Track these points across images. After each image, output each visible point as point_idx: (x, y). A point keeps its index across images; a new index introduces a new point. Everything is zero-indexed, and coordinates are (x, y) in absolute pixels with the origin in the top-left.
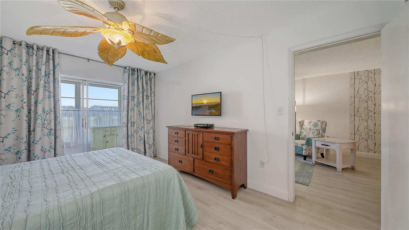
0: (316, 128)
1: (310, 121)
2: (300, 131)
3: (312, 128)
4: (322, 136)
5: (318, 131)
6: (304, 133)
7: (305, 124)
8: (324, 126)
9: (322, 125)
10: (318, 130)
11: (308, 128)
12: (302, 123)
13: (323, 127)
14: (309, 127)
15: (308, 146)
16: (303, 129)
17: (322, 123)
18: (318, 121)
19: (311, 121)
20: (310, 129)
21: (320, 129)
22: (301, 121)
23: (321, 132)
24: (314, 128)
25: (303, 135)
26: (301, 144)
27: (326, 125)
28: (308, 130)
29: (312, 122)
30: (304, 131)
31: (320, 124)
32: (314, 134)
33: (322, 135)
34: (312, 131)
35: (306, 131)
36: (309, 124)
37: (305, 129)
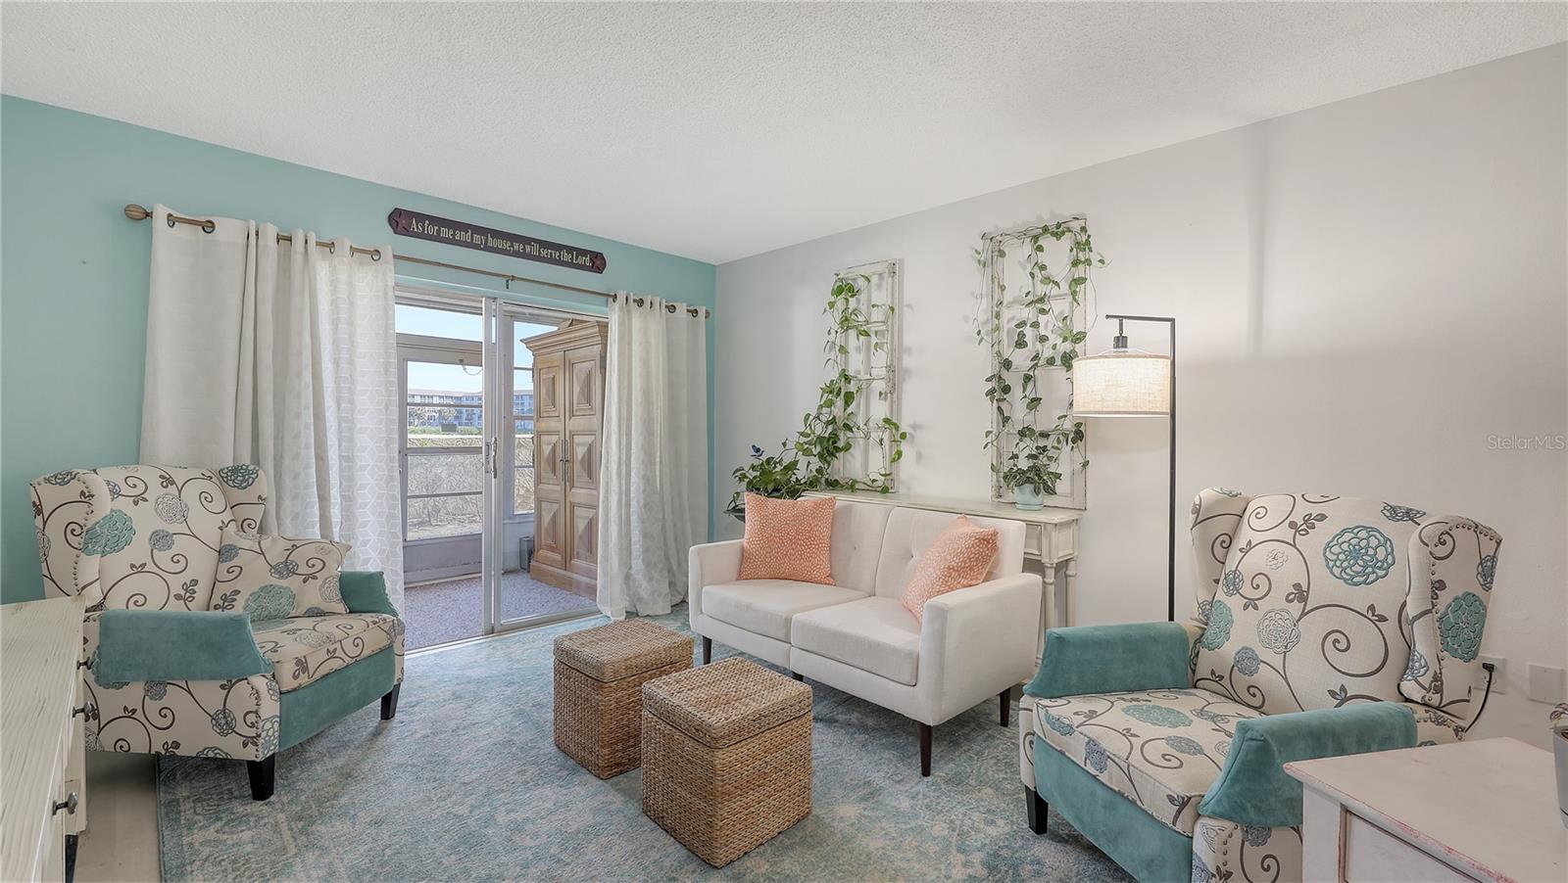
0: (1361, 597)
1: (1302, 510)
2: (1203, 596)
3: (1326, 586)
4: (1435, 699)
5: (1390, 628)
6: (1242, 633)
7: (1256, 538)
8: (1460, 578)
9: (1442, 571)
10: (1393, 617)
11: (1284, 585)
12: (1223, 525)
13: (1445, 598)
14: (1289, 573)
15: (1256, 830)
16: (1234, 584)
17: (1443, 541)
18: (1394, 513)
19: (1316, 510)
20: (1300, 594)
21: (1411, 611)
22: (1217, 503)
23: (1421, 648)
24: (1340, 591)
25: (1229, 649)
26: (1179, 789)
27: (1487, 570)
28: (1277, 600)
29: (1322, 517)
30: (1235, 603)
31: (1412, 554)
32: (1342, 661)
33: (1437, 678)
34: (1314, 628)
35: (1256, 608)
36: (1287, 533)
37: (1247, 590)
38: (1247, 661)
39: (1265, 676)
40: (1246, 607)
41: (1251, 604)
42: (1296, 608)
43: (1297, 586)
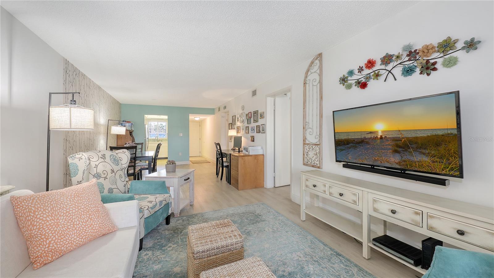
1: (100, 154)
6: (107, 185)
14: (109, 169)
20: (113, 171)
28: (110, 175)
29: (104, 155)
30: (102, 180)
35: (107, 179)
36: (102, 160)
37: (103, 176)
38: (110, 191)
39: (115, 192)
40: (105, 180)
41: (105, 178)
42: (113, 174)
43: (111, 170)
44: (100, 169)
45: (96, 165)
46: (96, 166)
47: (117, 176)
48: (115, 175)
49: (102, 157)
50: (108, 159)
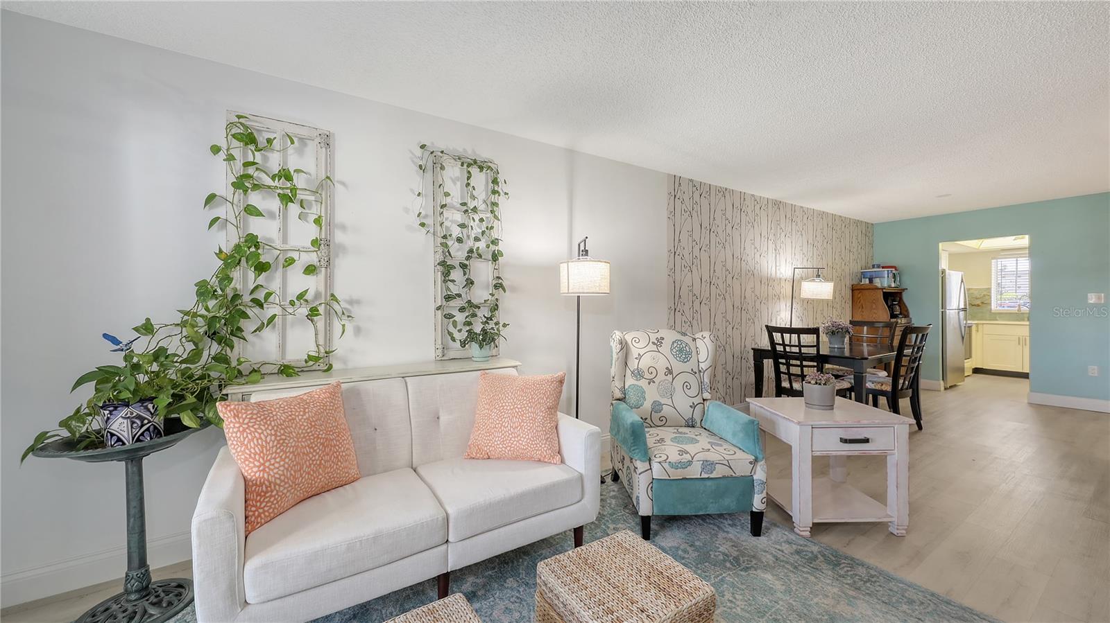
0: (688, 367)
1: (653, 337)
3: (677, 366)
5: (697, 376)
7: (641, 352)
10: (698, 371)
11: (662, 371)
14: (662, 364)
16: (639, 374)
18: (681, 333)
19: (660, 336)
20: (669, 371)
21: (704, 367)
23: (707, 380)
24: (681, 366)
28: (661, 376)
29: (664, 339)
32: (689, 392)
35: (654, 382)
36: (654, 348)
37: (647, 375)
38: (657, 407)
39: (667, 410)
40: (649, 383)
41: (651, 381)
42: (670, 377)
43: (667, 368)
44: (645, 363)
45: (639, 354)
46: (640, 357)
47: (678, 383)
48: (673, 379)
49: (656, 342)
50: (666, 348)
